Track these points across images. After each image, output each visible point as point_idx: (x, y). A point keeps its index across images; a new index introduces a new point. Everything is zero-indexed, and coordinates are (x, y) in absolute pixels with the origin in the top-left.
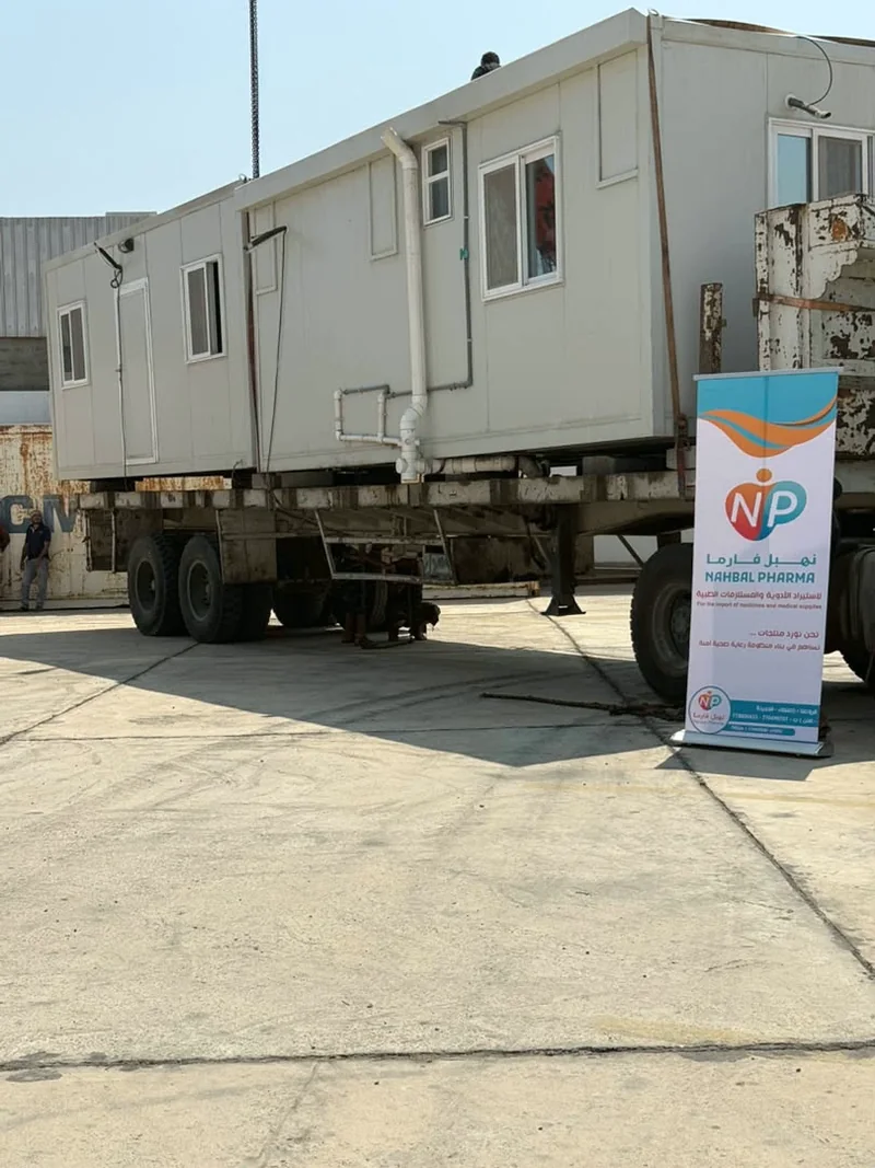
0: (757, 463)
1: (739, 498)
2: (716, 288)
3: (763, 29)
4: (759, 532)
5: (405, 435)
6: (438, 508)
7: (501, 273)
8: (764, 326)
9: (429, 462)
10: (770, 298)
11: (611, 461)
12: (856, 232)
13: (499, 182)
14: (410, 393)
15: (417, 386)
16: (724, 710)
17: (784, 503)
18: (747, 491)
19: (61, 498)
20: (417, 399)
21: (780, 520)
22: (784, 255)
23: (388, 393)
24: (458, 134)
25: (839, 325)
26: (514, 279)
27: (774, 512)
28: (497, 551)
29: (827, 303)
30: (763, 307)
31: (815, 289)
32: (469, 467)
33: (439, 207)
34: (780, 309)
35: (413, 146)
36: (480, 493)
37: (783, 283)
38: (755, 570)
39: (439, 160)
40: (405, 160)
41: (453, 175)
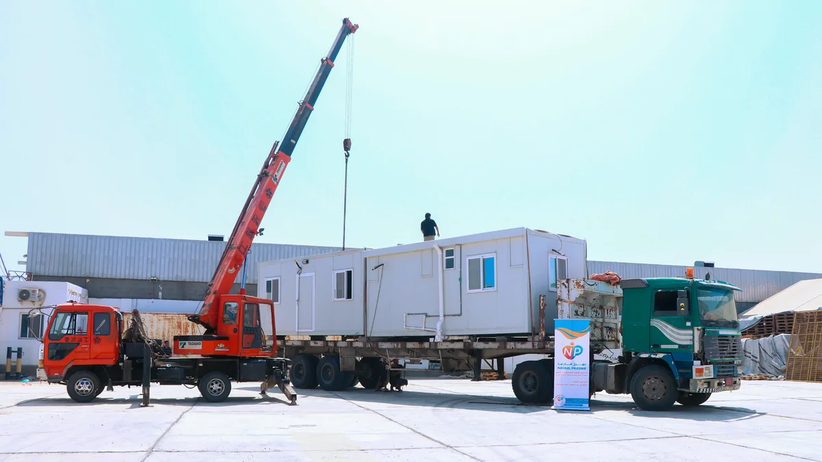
0: (571, 341)
1: (566, 349)
2: (544, 296)
3: (544, 232)
4: (572, 358)
5: (439, 328)
6: (442, 350)
7: (474, 285)
8: (559, 307)
9: (445, 336)
10: (561, 300)
11: (505, 338)
12: (583, 286)
13: (474, 262)
14: (438, 316)
15: (441, 315)
16: (564, 400)
17: (577, 351)
18: (568, 348)
20: (441, 318)
21: (577, 355)
22: (565, 291)
23: (427, 315)
24: (458, 247)
25: (576, 308)
26: (480, 288)
27: (575, 353)
28: (453, 363)
29: (574, 303)
30: (559, 302)
31: (573, 299)
32: (456, 338)
33: (450, 264)
34: (564, 303)
35: (441, 248)
36: (460, 346)
37: (565, 296)
38: (571, 366)
39: (450, 253)
40: (439, 252)
41: (456, 257)
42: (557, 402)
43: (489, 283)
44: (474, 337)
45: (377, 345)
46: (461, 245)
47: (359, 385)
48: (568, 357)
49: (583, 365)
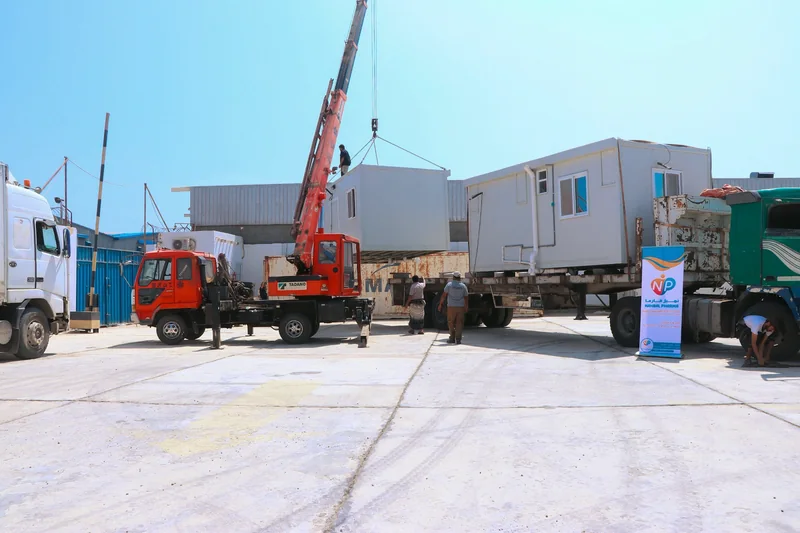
0: (662, 273)
1: (655, 283)
2: (641, 219)
3: (645, 142)
4: (662, 293)
5: (532, 261)
6: (539, 284)
7: (566, 211)
8: (657, 231)
9: (539, 269)
10: (659, 223)
11: (603, 270)
12: (685, 205)
13: (565, 185)
14: (533, 247)
15: (535, 245)
16: (651, 346)
17: (668, 285)
18: (658, 281)
19: (372, 280)
20: (535, 249)
21: (668, 289)
22: (663, 212)
23: (523, 247)
24: (550, 168)
25: (679, 232)
26: (571, 213)
27: (666, 287)
28: (558, 300)
29: (676, 225)
30: (657, 225)
31: (673, 221)
32: (552, 271)
33: (543, 187)
34: (662, 227)
35: (533, 170)
36: (556, 280)
37: (663, 218)
38: (660, 304)
39: (543, 175)
40: (531, 174)
41: (548, 180)
42: (643, 348)
43: (581, 207)
44: (574, 270)
45: (481, 282)
46: (553, 165)
47: (484, 325)
48: (656, 291)
49: (675, 301)
